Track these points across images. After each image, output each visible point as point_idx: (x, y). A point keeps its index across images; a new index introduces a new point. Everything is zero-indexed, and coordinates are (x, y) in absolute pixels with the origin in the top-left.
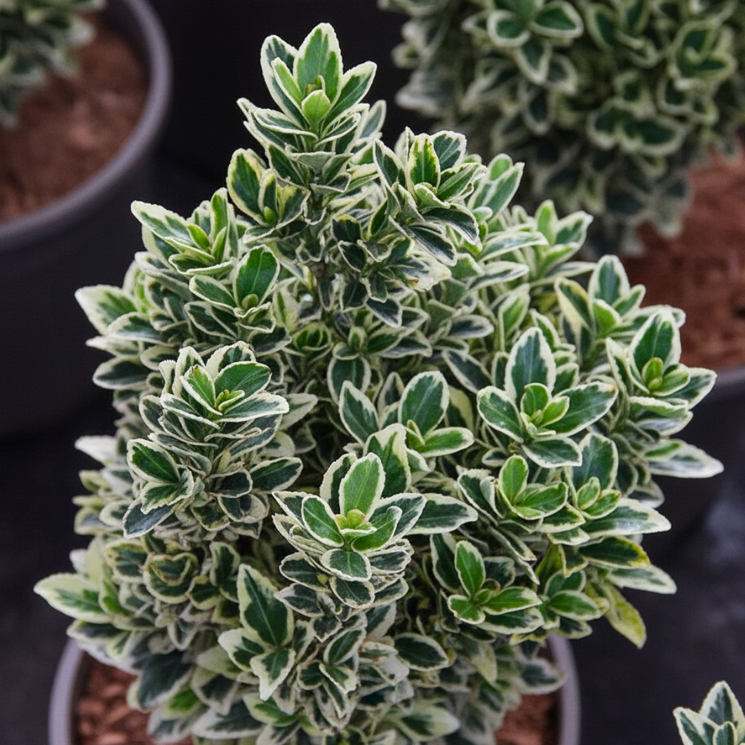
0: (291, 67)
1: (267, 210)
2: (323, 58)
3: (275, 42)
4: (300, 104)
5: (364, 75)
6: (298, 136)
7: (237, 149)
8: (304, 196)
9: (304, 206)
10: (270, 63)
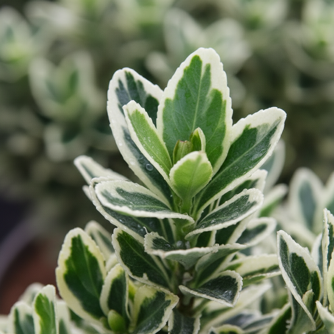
0: (153, 115)
1: (112, 315)
2: (202, 101)
3: (129, 77)
4: (168, 173)
5: (266, 126)
6: (166, 220)
7: (73, 228)
8: (169, 303)
9: (168, 316)
10: (121, 108)
